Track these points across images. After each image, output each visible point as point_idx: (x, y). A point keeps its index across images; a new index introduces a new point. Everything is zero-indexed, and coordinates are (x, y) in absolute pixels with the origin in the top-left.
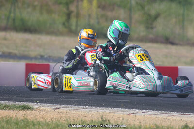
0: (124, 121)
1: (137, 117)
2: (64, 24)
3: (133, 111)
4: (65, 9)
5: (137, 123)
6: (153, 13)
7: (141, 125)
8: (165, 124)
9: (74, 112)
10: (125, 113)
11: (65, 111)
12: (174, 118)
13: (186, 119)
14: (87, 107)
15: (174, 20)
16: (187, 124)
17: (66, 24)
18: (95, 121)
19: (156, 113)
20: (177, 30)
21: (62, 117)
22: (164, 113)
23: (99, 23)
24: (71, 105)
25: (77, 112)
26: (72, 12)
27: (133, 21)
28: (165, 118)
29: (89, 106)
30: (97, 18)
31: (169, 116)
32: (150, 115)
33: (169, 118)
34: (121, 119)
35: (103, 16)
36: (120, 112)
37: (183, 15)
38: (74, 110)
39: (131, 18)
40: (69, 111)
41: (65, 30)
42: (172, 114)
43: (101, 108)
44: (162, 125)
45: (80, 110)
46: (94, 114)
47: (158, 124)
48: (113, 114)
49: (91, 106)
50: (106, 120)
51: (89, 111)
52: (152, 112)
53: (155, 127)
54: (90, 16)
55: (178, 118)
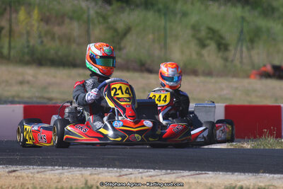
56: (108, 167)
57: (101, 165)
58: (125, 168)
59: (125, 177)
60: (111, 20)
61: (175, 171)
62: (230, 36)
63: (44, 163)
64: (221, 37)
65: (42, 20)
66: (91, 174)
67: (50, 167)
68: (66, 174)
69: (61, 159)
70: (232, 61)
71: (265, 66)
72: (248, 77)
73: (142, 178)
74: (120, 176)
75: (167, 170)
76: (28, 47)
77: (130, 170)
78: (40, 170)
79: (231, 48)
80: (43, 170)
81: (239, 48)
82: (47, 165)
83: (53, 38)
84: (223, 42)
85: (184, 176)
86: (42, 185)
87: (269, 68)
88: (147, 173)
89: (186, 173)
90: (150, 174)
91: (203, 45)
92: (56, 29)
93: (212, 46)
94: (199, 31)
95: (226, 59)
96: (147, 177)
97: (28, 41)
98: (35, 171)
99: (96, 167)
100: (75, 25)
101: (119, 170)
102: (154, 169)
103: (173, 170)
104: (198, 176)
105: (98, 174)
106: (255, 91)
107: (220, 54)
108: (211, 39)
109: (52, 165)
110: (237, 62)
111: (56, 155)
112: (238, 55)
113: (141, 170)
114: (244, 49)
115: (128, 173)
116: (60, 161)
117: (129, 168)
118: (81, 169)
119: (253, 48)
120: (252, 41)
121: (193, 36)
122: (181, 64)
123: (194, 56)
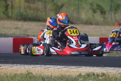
0: (42, 73)
1: (50, 70)
2: (4, 13)
3: (48, 66)
4: (4, 3)
5: (50, 74)
6: (59, 4)
7: (52, 75)
8: (67, 74)
9: (10, 68)
10: (42, 68)
11: (4, 68)
12: (73, 70)
13: (80, 70)
14: (18, 65)
15: (72, 8)
16: (80, 73)
17: (5, 12)
18: (23, 74)
19: (62, 67)
20: (75, 15)
21: (2, 72)
22: (66, 67)
23: (26, 11)
24: (8, 64)
25: (12, 68)
26: (8, 5)
27: (47, 9)
28: (68, 70)
29: (20, 64)
30: (25, 8)
31: (70, 69)
32: (58, 68)
33: (70, 70)
34: (40, 72)
35: (28, 7)
36: (39, 68)
37: (78, 5)
38: (10, 67)
39: (46, 8)
40: (7, 68)
41: (5, 16)
44: (66, 74)
45: (14, 67)
46: (23, 69)
47: (63, 74)
48: (35, 68)
49: (21, 64)
50: (30, 73)
51: (20, 67)
52: (59, 67)
53: (61, 76)
54: (20, 7)
55: (76, 70)
56: (41, 64)
58: (47, 65)
59: (47, 69)
60: (55, 1)
61: (69, 66)
62: (107, 8)
63: (13, 63)
64: (102, 8)
65: (26, 1)
66: (32, 68)
67: (16, 65)
69: (21, 61)
70: (107, 19)
72: (114, 25)
73: (54, 69)
74: (45, 68)
75: (65, 66)
76: (20, 13)
77: (50, 66)
78: (11, 66)
79: (107, 13)
80: (12, 66)
81: (110, 13)
82: (14, 64)
83: (30, 9)
84: (103, 10)
85: (72, 68)
86: (10, 73)
88: (57, 67)
91: (95, 12)
92: (32, 5)
93: (99, 12)
94: (93, 6)
95: (104, 18)
96: (57, 69)
97: (20, 10)
98: (9, 66)
99: (35, 65)
100: (40, 3)
102: (60, 65)
107: (102, 16)
108: (98, 9)
109: (16, 64)
110: (109, 19)
111: (20, 59)
112: (110, 16)
113: (54, 66)
114: (113, 14)
115: (48, 67)
116: (20, 62)
117: (49, 65)
118: (29, 65)
119: (116, 13)
120: (116, 10)
121: (91, 8)
122: (85, 20)
123: (91, 16)
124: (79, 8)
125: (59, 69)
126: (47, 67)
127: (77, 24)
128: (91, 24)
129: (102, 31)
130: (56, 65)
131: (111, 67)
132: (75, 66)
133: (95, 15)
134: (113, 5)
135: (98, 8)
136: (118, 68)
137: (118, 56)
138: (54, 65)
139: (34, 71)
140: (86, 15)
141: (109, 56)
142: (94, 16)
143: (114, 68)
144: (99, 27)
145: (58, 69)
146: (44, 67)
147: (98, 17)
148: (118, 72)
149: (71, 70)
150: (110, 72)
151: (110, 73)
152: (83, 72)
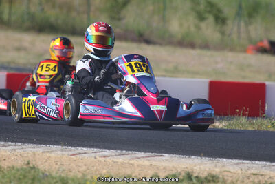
1: (84, 161)
3: (80, 149)
10: (66, 153)
12: (141, 162)
13: (158, 164)
15: (151, 8)
19: (113, 154)
20: (156, 22)
22: (124, 154)
27: (92, 8)
28: (127, 161)
29: (12, 142)
30: (40, 4)
31: (132, 159)
32: (105, 157)
33: (132, 162)
36: (60, 152)
39: (89, 5)
42: (137, 155)
43: (31, 145)
49: (16, 142)
51: (13, 150)
52: (107, 152)
55: (147, 163)
57: (56, 143)
58: (80, 146)
59: (78, 156)
61: (130, 152)
62: (228, 11)
64: (219, 11)
66: (43, 152)
68: (18, 150)
70: (230, 35)
71: (261, 41)
72: (245, 51)
73: (95, 158)
74: (73, 155)
75: (122, 150)
77: (84, 149)
79: (229, 22)
85: (138, 158)
87: (266, 44)
89: (142, 154)
90: (105, 154)
91: (201, 18)
93: (211, 19)
95: (223, 33)
96: (101, 157)
97: (28, 7)
99: (50, 144)
101: (73, 148)
102: (109, 149)
103: (129, 150)
104: (153, 158)
105: (51, 152)
106: (249, 66)
107: (218, 28)
108: (210, 12)
109: (5, 141)
110: (235, 36)
112: (236, 29)
113: (96, 150)
114: (242, 24)
115: (81, 152)
117: (84, 147)
118: (35, 145)
119: (250, 24)
120: (250, 16)
121: (193, 9)
122: (180, 36)
123: (193, 29)
124: (165, 9)
125: (107, 159)
126: (77, 152)
127: (161, 44)
128: (192, 46)
129: (217, 63)
130: (100, 148)
131: (232, 159)
132: (146, 152)
133: (203, 25)
134: (244, 5)
135: (209, 9)
136: (248, 161)
137: (250, 129)
138: (96, 147)
139: (46, 161)
140: (181, 25)
141: (230, 127)
142: (199, 28)
143: (240, 161)
144: (209, 53)
145: (104, 159)
146: (71, 151)
147: (209, 30)
148: (249, 172)
149: (135, 160)
150: (230, 172)
151: (230, 174)
152: (164, 168)
